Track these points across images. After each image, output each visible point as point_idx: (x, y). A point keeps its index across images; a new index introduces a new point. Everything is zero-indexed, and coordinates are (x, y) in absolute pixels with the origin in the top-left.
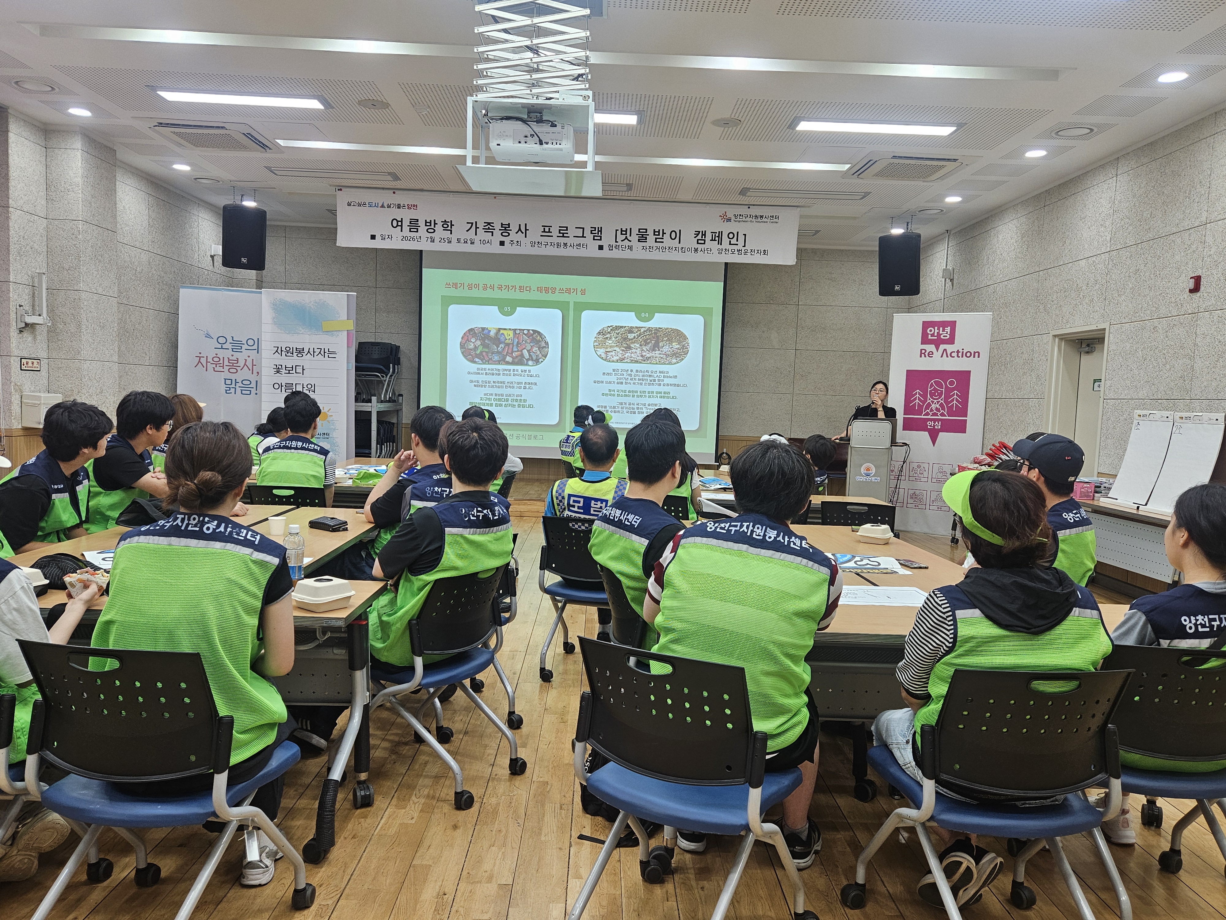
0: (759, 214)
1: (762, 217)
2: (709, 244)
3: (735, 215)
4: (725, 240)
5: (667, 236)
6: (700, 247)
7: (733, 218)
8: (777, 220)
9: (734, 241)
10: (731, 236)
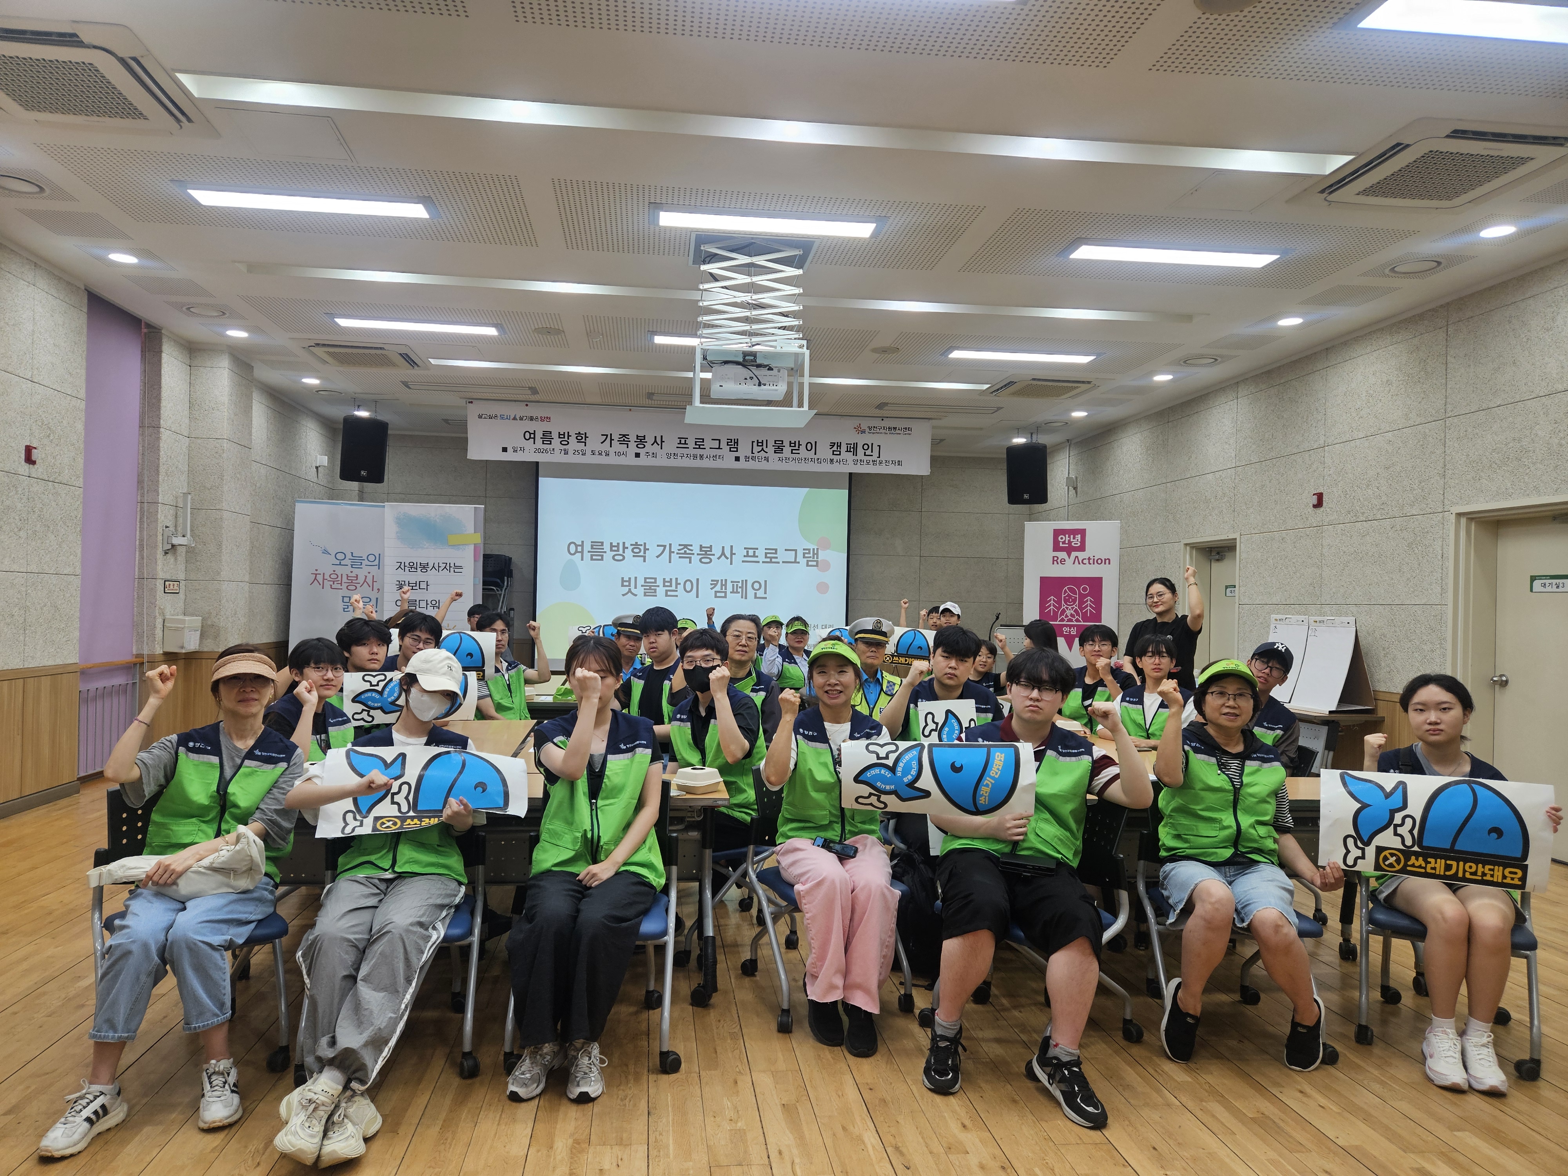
0: (892, 426)
1: (895, 428)
2: (845, 455)
3: (869, 427)
4: (860, 451)
5: (803, 448)
6: (835, 458)
7: (867, 430)
9: (868, 452)
10: (866, 447)
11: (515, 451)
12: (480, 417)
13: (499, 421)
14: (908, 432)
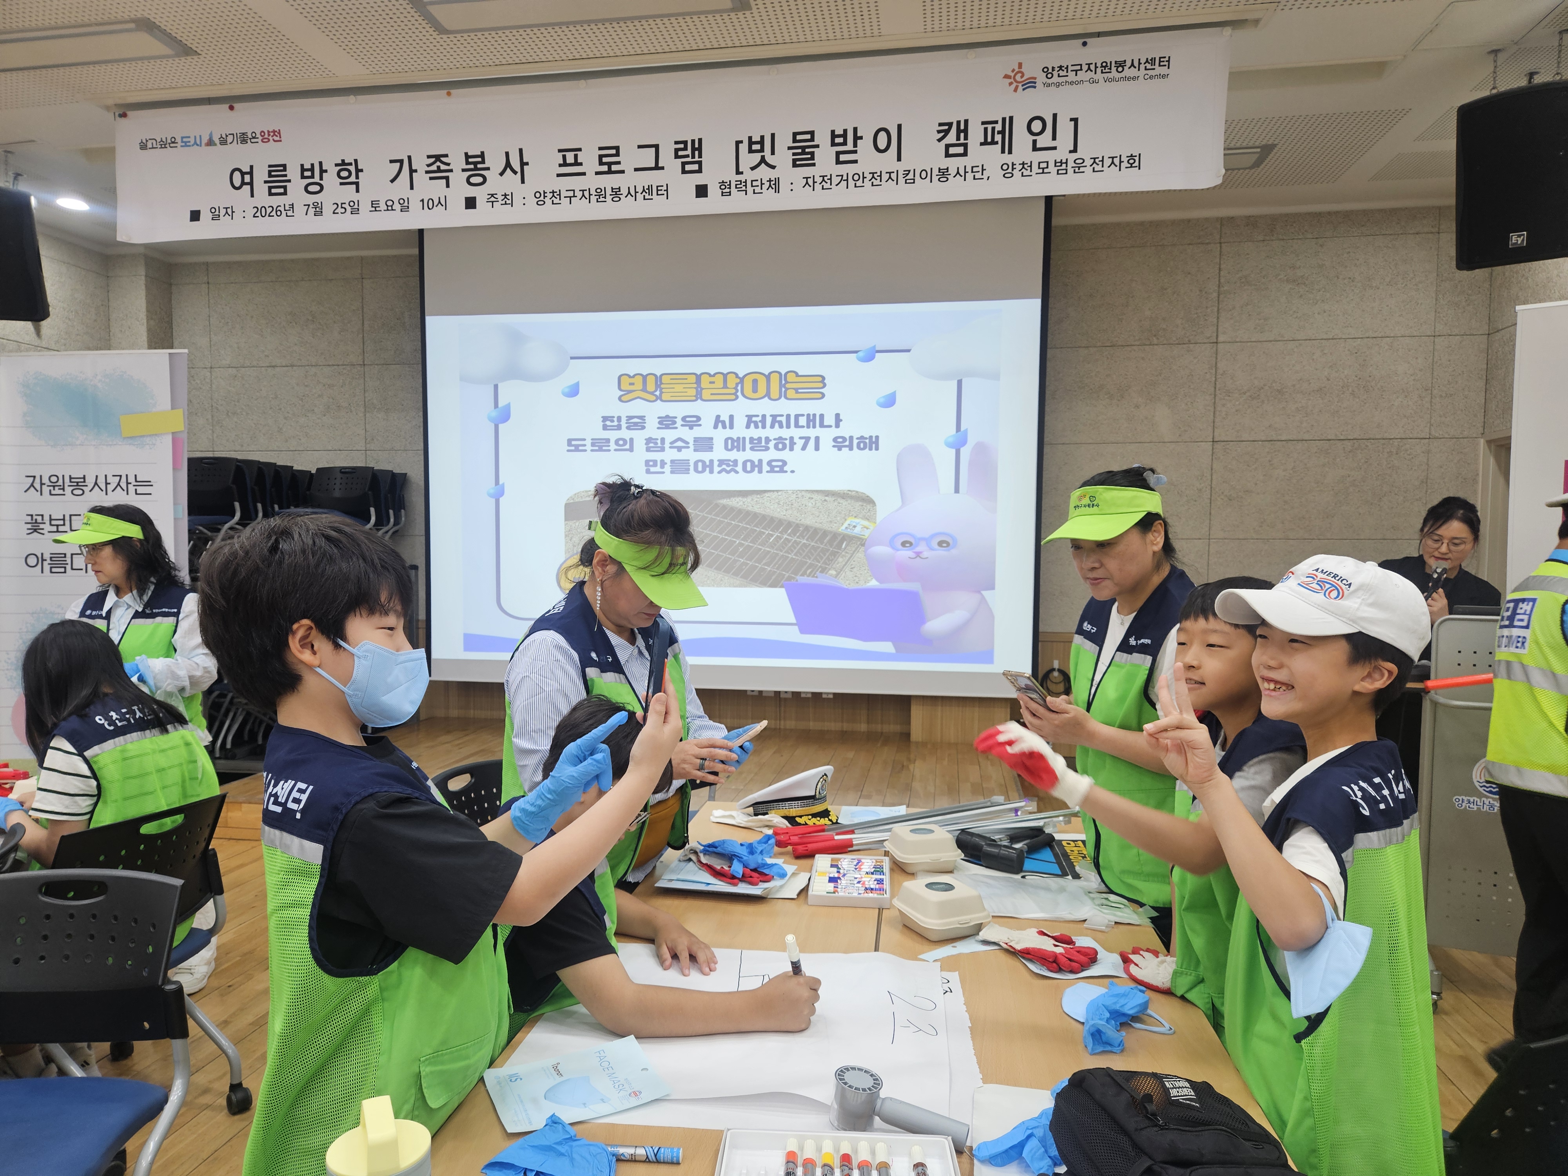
0: (1112, 58)
1: (1120, 65)
2: (979, 154)
3: (1045, 70)
4: (1021, 139)
5: (866, 145)
6: (953, 164)
7: (1041, 78)
8: (1163, 70)
9: (1044, 140)
10: (1037, 126)
11: (216, 217)
12: (143, 146)
13: (179, 152)
14: (1159, 70)
